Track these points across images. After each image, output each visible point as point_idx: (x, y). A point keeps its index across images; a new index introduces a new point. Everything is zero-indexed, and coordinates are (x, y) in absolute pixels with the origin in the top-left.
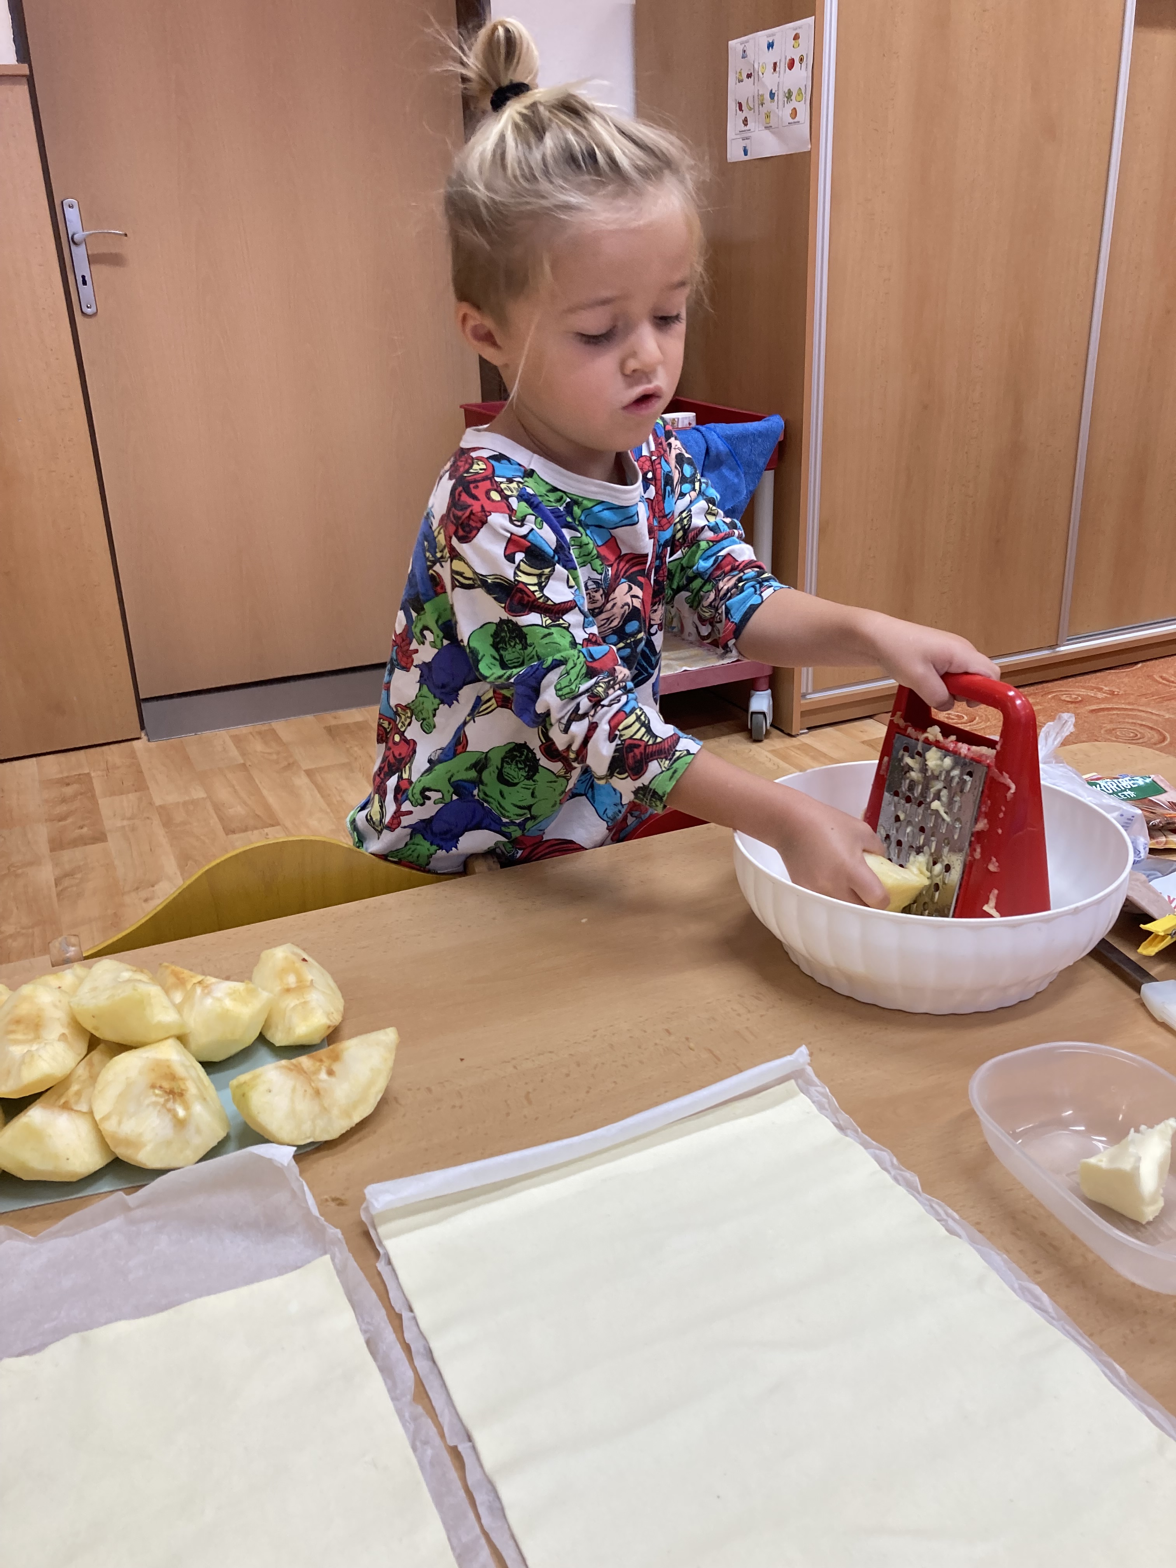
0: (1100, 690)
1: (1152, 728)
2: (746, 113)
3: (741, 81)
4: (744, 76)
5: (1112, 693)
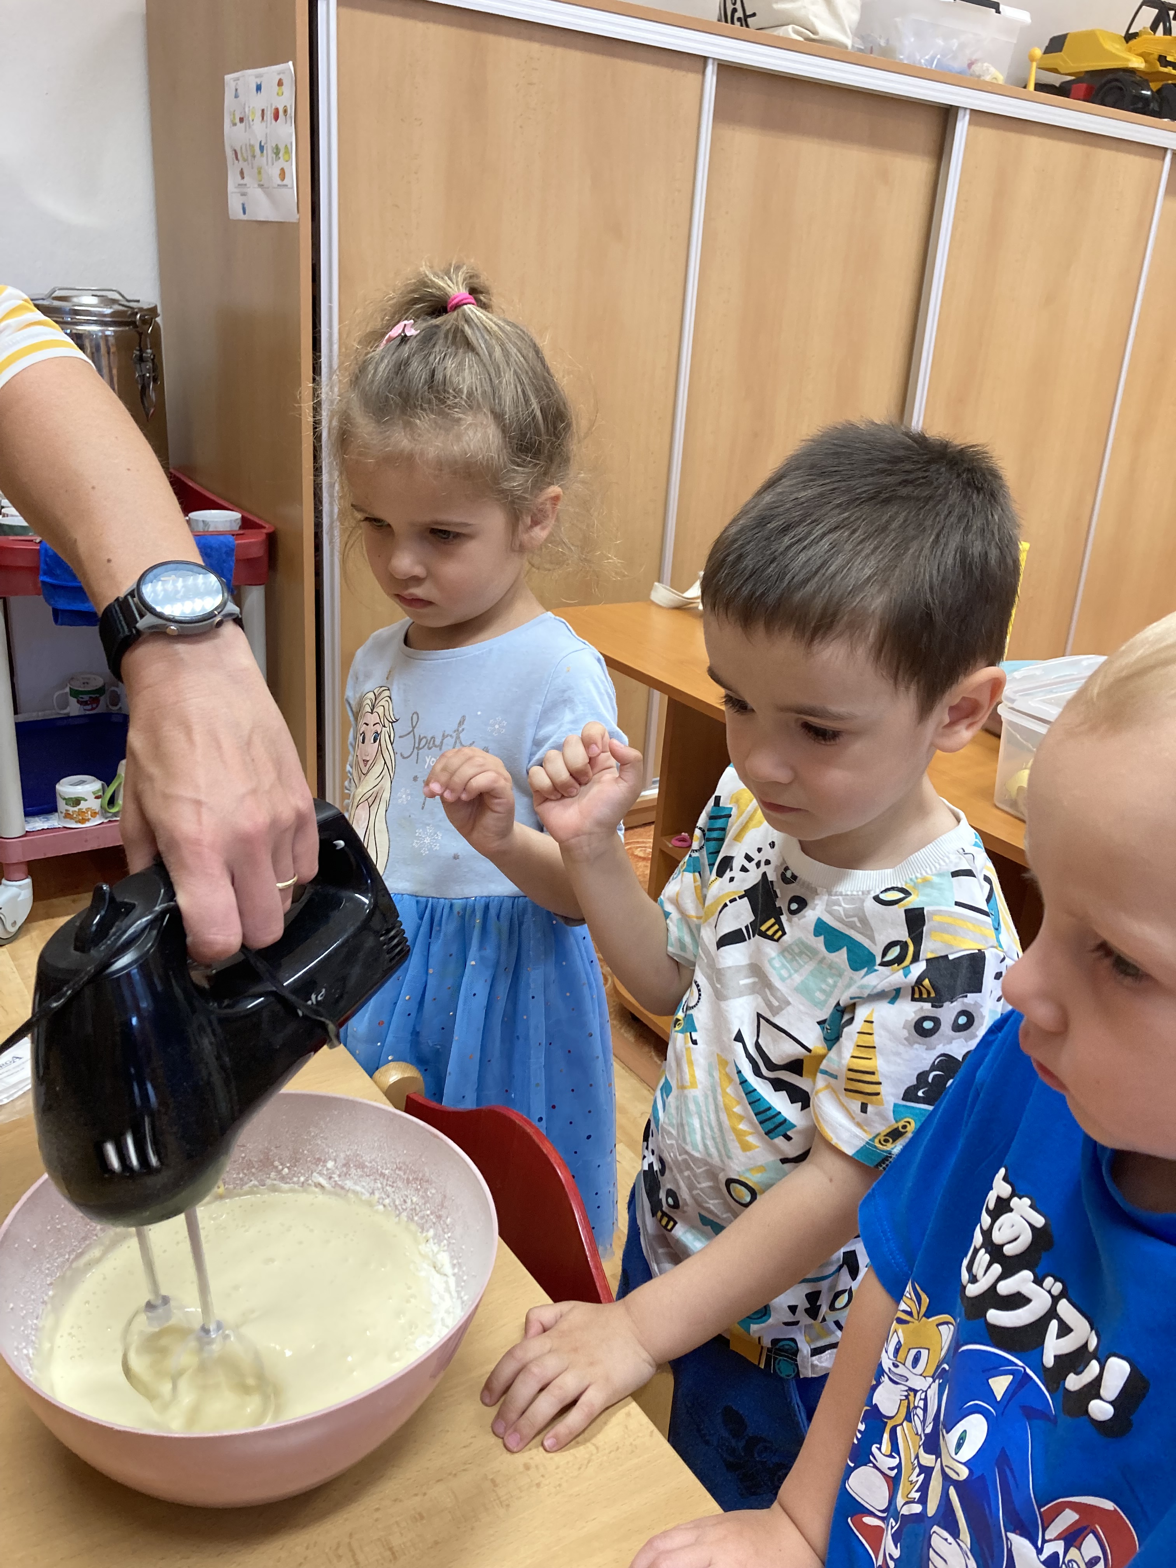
2: (242, 164)
3: (235, 124)
4: (237, 120)
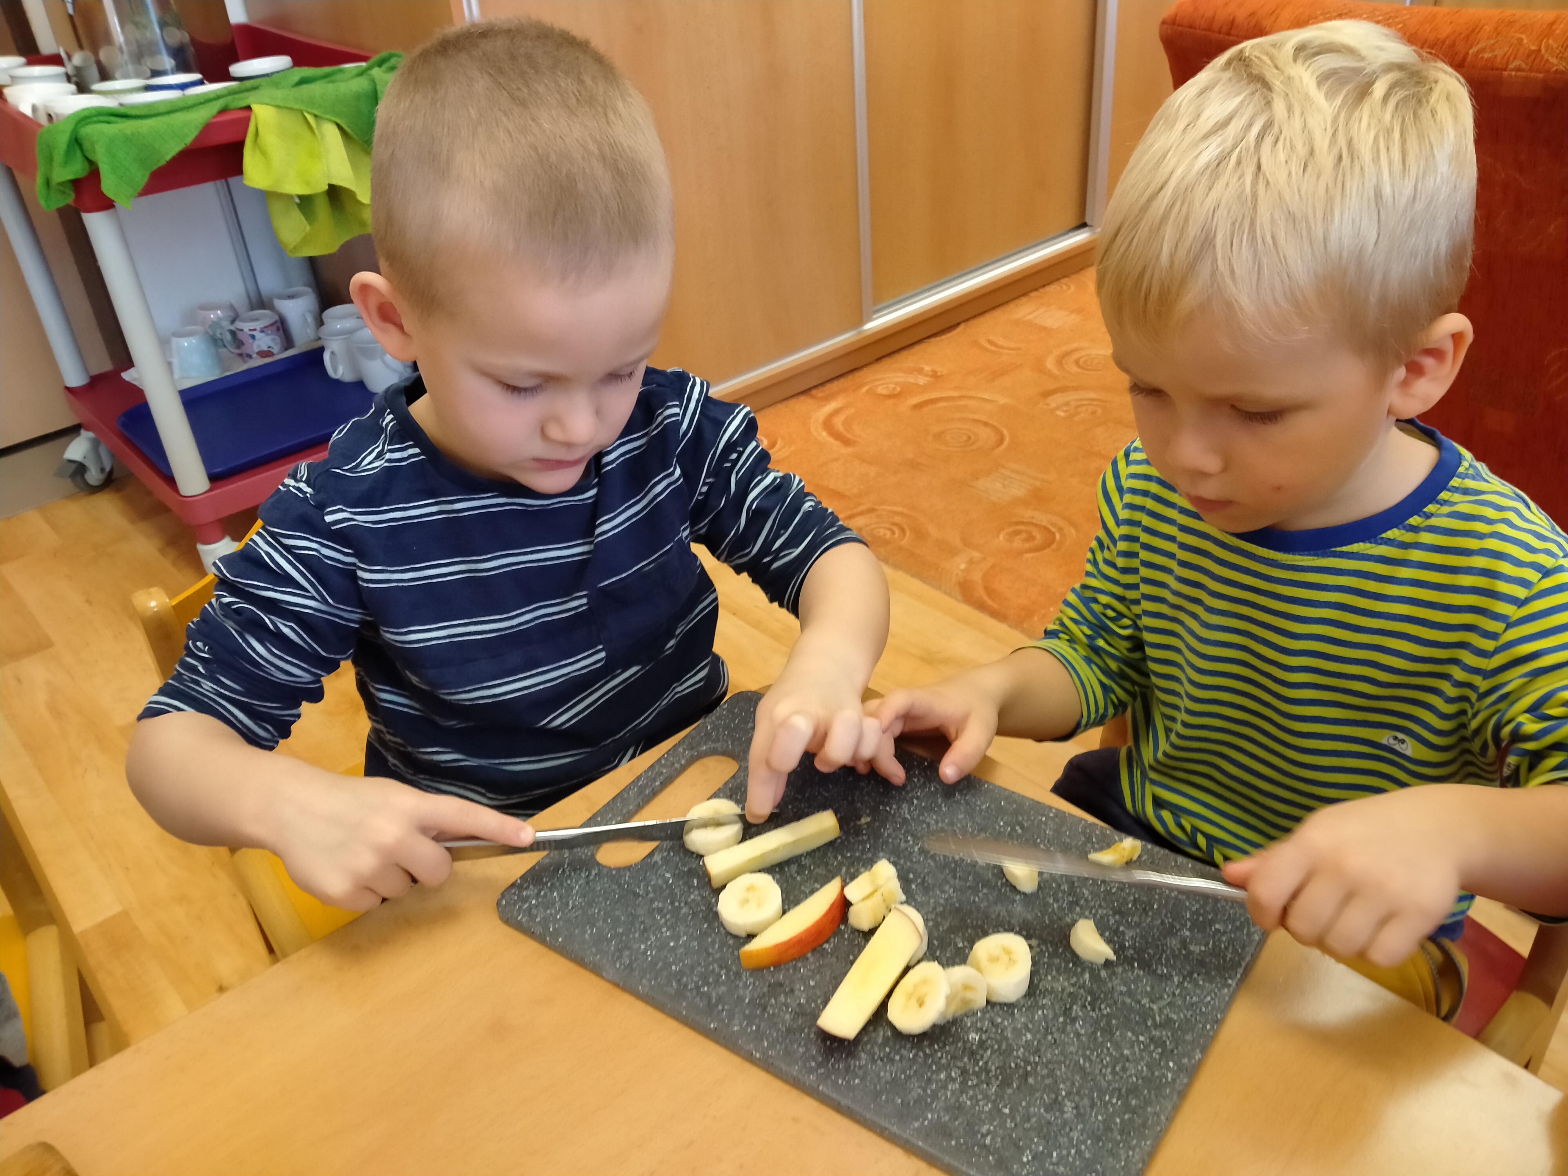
0: (920, 371)
1: (986, 424)
5: (935, 375)
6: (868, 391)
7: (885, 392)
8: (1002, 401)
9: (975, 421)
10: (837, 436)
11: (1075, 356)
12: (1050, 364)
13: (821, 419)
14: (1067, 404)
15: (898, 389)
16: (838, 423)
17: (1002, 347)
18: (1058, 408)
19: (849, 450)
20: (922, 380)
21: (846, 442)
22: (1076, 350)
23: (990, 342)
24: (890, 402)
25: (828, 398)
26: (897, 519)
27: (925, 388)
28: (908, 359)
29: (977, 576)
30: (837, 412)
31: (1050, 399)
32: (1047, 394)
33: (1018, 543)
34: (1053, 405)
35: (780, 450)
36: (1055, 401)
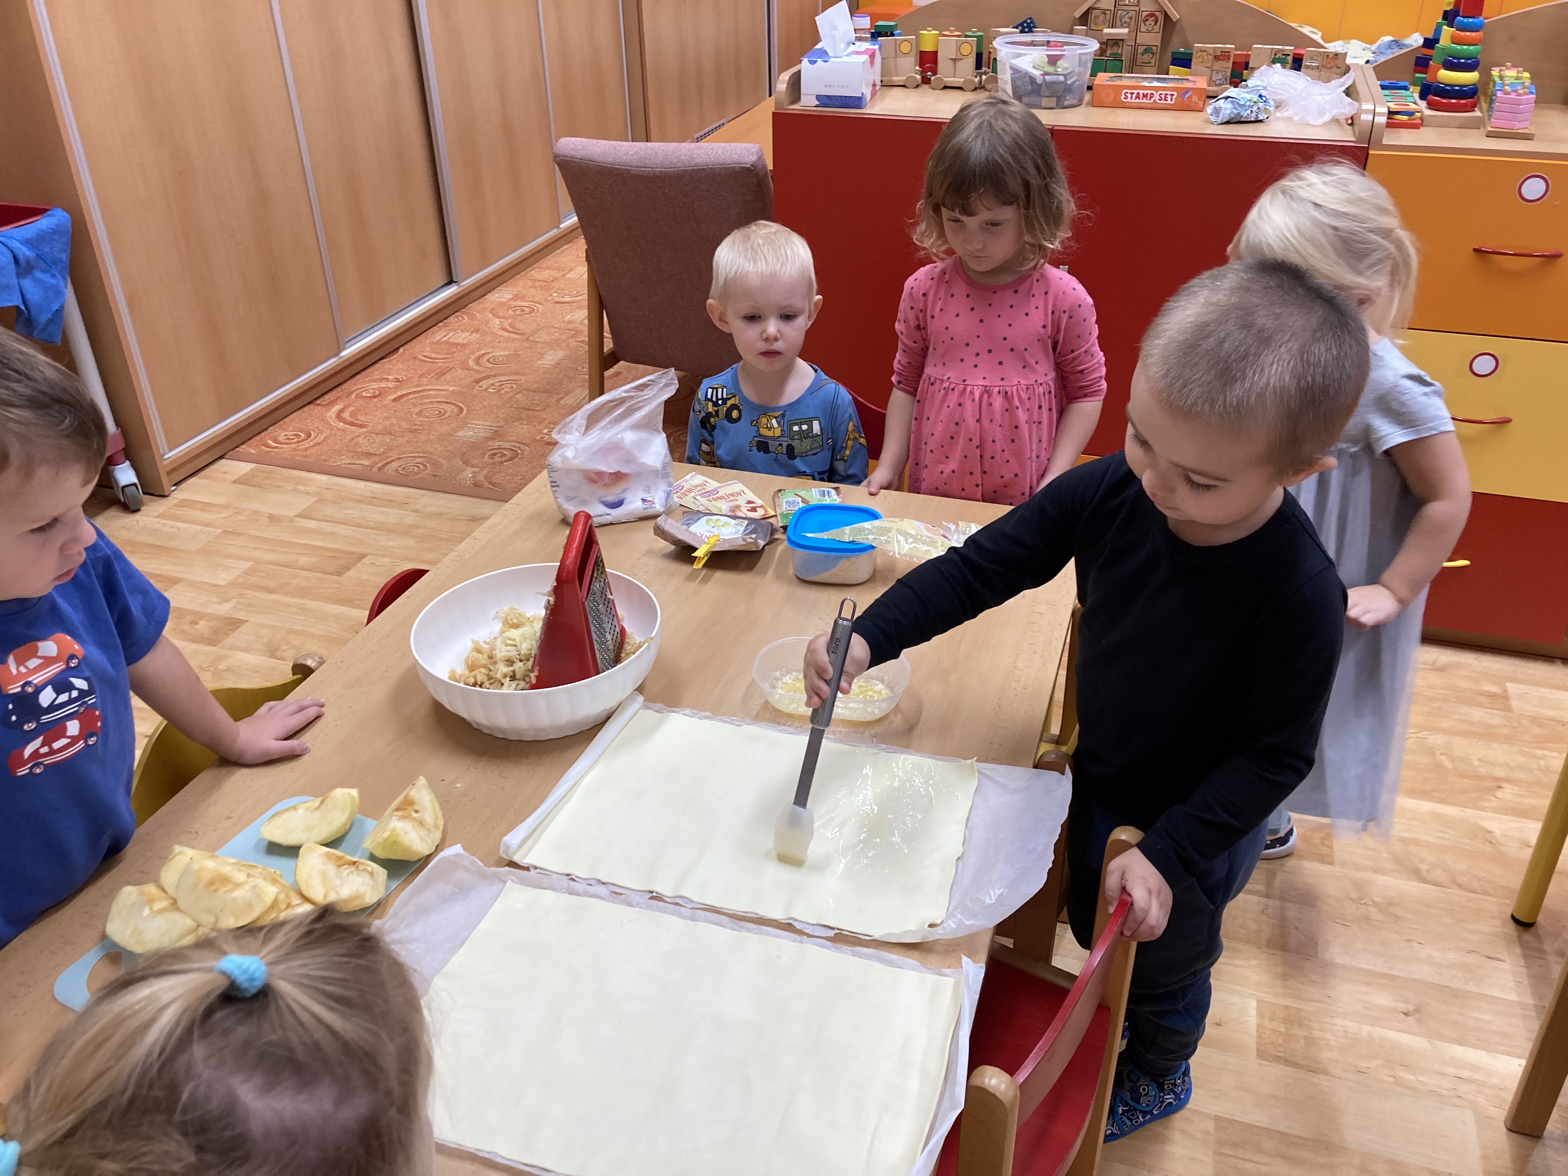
0: (387, 380)
1: (446, 402)
5: (397, 380)
6: (356, 395)
7: (369, 395)
8: (451, 389)
9: (438, 402)
10: (352, 424)
11: (486, 357)
12: (471, 363)
13: (334, 416)
14: (493, 385)
15: (377, 392)
16: (346, 415)
17: (435, 359)
18: (488, 388)
19: (364, 430)
20: (390, 385)
21: (360, 426)
22: (483, 355)
23: (424, 356)
24: (375, 400)
25: (331, 404)
26: (418, 460)
27: (396, 388)
28: (375, 372)
29: (481, 478)
30: (342, 411)
31: (481, 384)
32: (478, 381)
33: (497, 459)
34: (484, 387)
35: (316, 437)
36: (484, 384)
